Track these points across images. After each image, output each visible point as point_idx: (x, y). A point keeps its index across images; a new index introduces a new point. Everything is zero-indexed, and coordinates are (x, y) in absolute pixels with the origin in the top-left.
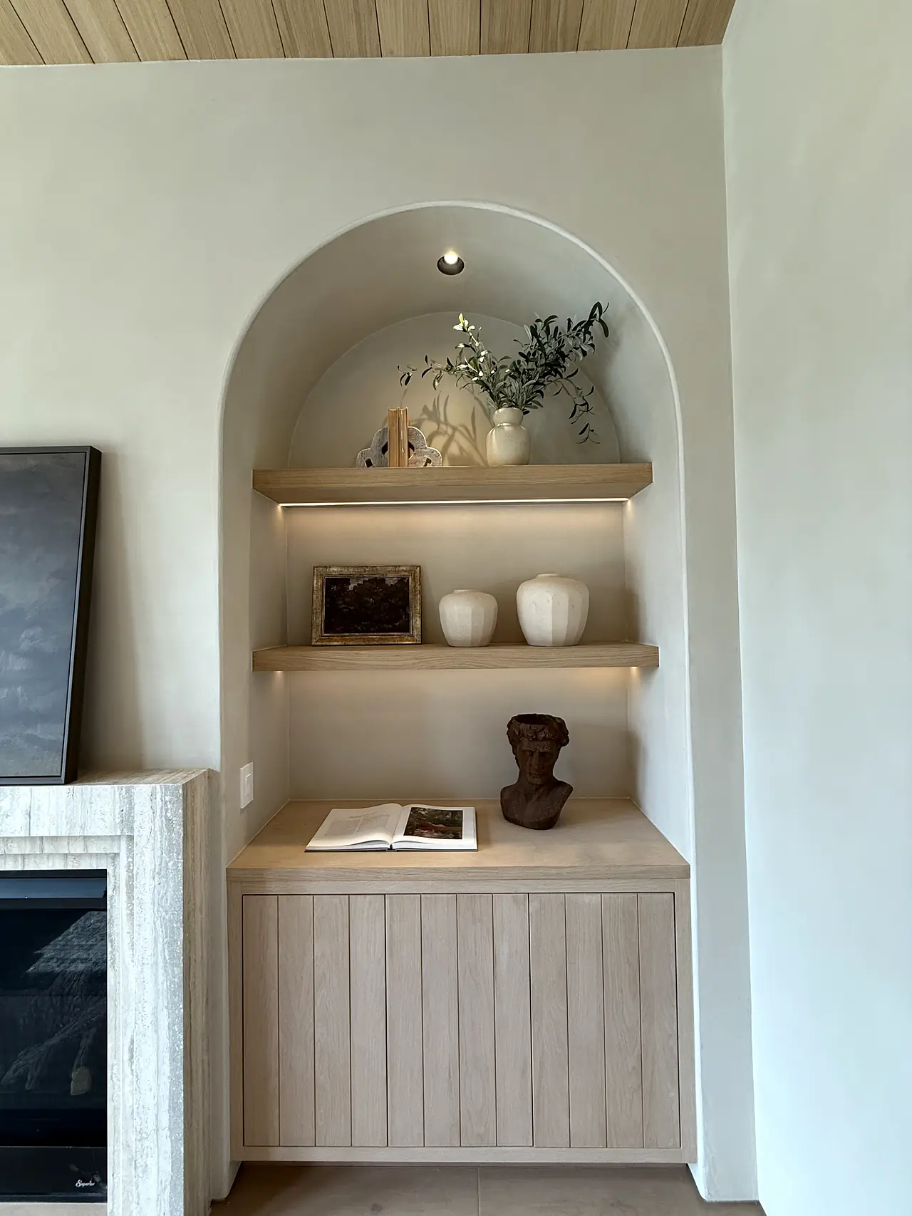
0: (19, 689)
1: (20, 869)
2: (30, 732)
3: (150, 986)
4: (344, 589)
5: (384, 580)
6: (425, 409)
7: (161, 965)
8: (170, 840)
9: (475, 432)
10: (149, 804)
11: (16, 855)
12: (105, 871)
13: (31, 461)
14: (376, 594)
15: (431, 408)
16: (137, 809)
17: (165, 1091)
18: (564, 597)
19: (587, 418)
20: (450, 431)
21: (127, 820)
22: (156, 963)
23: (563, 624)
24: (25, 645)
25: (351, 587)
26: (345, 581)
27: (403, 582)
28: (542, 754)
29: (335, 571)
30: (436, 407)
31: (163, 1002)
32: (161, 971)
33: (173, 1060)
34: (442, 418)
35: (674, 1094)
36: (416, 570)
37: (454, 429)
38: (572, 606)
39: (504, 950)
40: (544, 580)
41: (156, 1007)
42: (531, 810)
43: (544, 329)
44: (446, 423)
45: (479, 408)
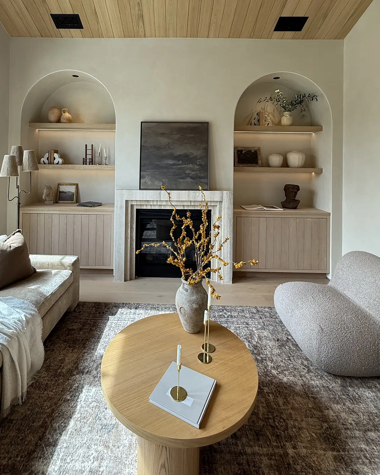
0: (198, 172)
1: (194, 209)
2: (201, 180)
3: (226, 230)
4: (242, 153)
5: (251, 151)
6: (262, 108)
7: (228, 226)
8: (230, 202)
9: (274, 114)
10: (226, 195)
11: (193, 205)
12: (211, 210)
13: (196, 125)
14: (249, 154)
15: (263, 108)
16: (224, 196)
17: (229, 251)
18: (301, 157)
19: (304, 113)
20: (268, 114)
21: (222, 198)
22: (227, 226)
23: (300, 163)
24: (198, 163)
25: (243, 152)
26: (241, 151)
27: (256, 152)
28: (295, 192)
29: (240, 149)
30: (265, 107)
31: (229, 233)
32: (228, 227)
33: (230, 244)
34: (266, 111)
35: (325, 259)
36: (259, 149)
37: (269, 113)
38: (303, 159)
39: (291, 229)
40: (294, 152)
41: (227, 234)
42: (291, 205)
43: (299, 96)
44: (267, 111)
45: (275, 108)
